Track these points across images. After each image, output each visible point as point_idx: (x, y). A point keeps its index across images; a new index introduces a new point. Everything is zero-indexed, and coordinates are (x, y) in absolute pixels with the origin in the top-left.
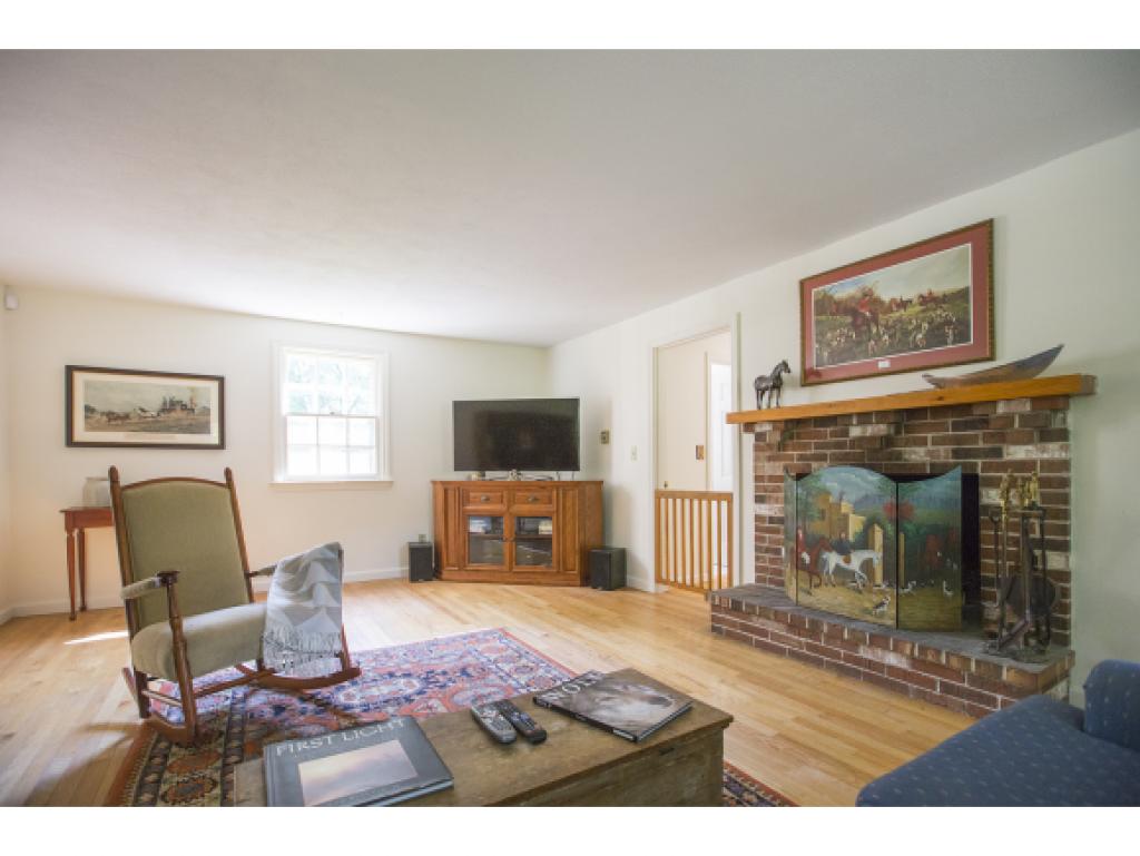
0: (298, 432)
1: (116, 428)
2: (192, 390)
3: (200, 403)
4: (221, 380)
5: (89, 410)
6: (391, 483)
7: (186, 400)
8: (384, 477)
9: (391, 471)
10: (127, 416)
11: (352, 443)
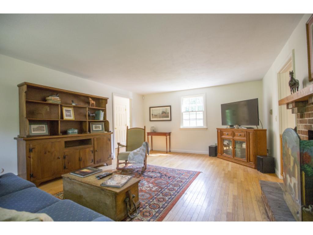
0: (185, 116)
1: (156, 118)
2: (166, 109)
3: (167, 111)
4: (170, 106)
5: (152, 114)
6: (207, 128)
7: (165, 112)
8: (205, 127)
9: (207, 125)
10: (157, 115)
11: (197, 118)
